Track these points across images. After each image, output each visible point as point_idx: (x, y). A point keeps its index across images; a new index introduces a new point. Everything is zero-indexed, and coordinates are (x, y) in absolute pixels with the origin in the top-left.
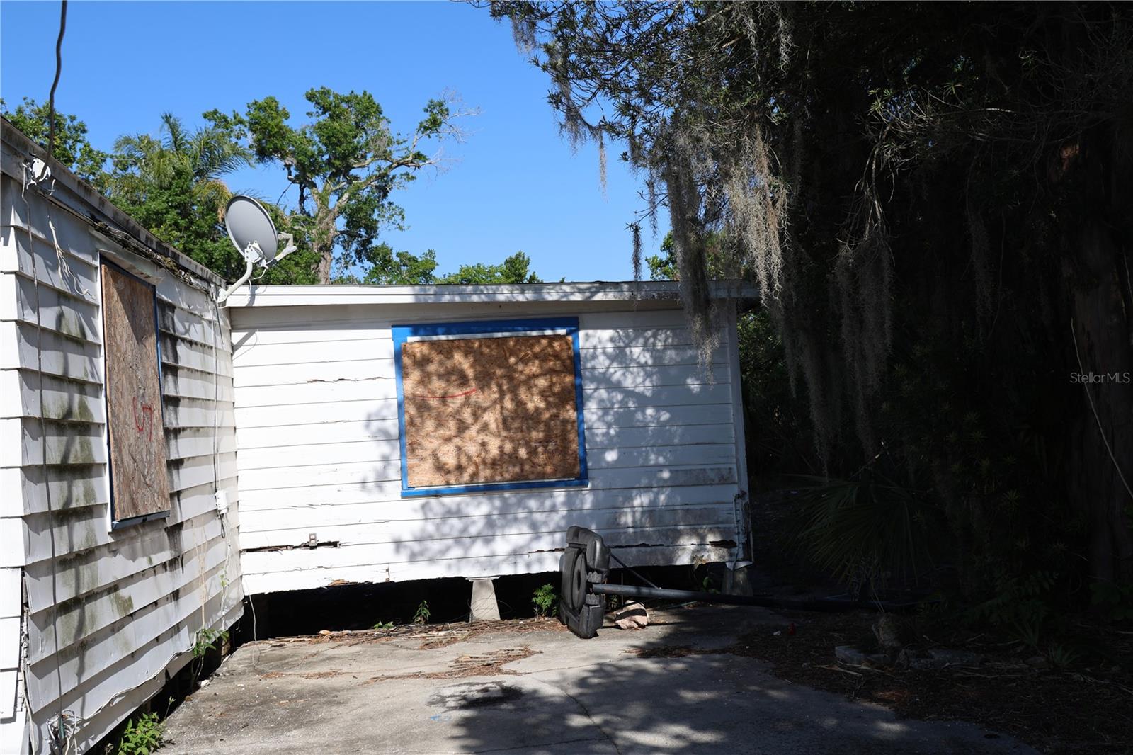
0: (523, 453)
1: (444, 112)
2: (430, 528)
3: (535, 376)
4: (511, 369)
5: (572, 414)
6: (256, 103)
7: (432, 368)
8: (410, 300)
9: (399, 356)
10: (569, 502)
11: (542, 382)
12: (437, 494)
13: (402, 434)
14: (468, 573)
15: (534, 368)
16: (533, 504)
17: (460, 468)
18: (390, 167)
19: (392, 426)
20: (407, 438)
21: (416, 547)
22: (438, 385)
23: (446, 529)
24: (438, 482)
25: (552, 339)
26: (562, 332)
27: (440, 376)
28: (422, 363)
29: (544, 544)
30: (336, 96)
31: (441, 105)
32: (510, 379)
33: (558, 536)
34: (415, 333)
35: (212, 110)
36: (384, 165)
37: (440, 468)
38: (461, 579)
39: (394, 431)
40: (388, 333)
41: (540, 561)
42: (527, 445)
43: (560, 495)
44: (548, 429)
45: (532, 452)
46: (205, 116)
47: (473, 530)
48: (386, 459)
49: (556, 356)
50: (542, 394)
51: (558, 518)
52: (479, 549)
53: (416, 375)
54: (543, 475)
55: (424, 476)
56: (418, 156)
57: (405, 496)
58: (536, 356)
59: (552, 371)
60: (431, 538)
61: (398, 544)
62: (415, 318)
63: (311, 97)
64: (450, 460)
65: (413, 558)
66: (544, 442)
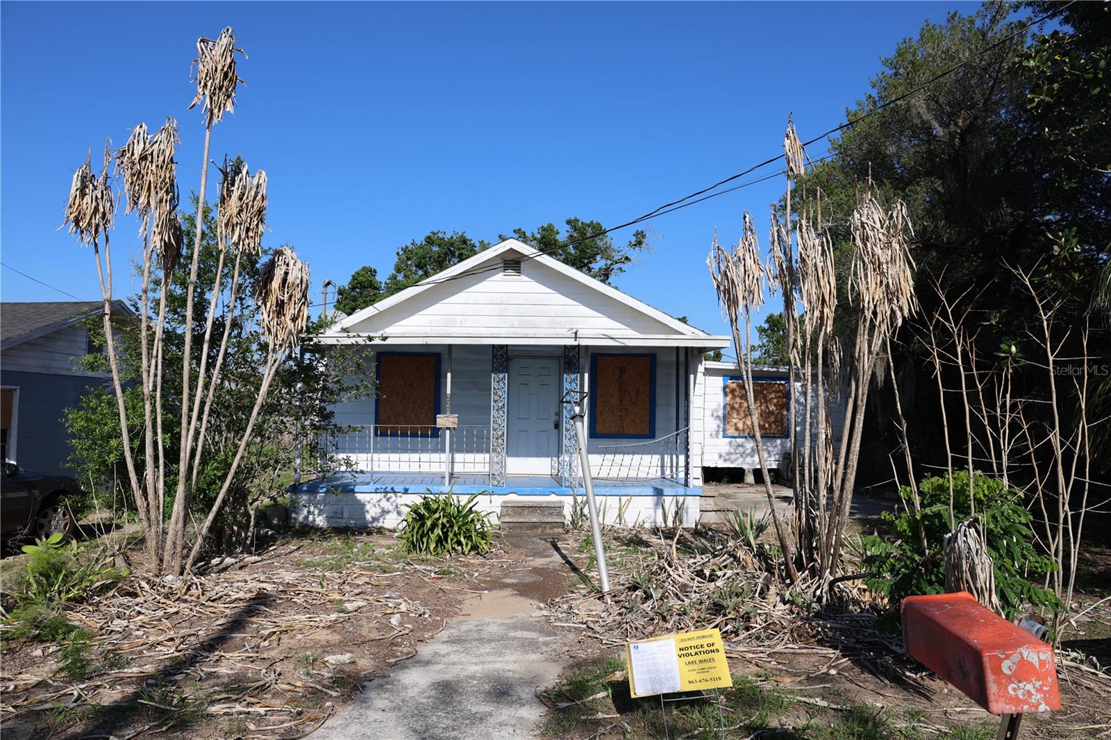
0: (767, 425)
1: (644, 237)
2: (732, 451)
3: (773, 398)
4: (765, 395)
5: (785, 413)
6: (542, 227)
7: (736, 394)
8: (733, 368)
9: (725, 388)
10: (782, 443)
11: (775, 401)
12: (735, 437)
13: (724, 417)
14: (745, 467)
15: (773, 395)
16: (769, 444)
17: (744, 431)
18: (612, 264)
19: (721, 413)
20: (726, 419)
21: (727, 457)
22: (738, 400)
23: (737, 451)
24: (736, 434)
25: (781, 384)
26: (783, 382)
27: (739, 396)
28: (733, 391)
29: (772, 459)
30: (582, 223)
31: (642, 232)
32: (765, 398)
33: (777, 457)
34: (731, 379)
35: (518, 228)
36: (609, 262)
37: (737, 429)
38: (741, 468)
39: (722, 416)
40: (721, 378)
41: (770, 465)
42: (768, 422)
43: (779, 441)
44: (776, 418)
45: (770, 425)
46: (514, 231)
47: (747, 452)
48: (718, 426)
49: (780, 391)
50: (775, 405)
51: (776, 450)
52: (749, 459)
53: (730, 396)
54: (774, 434)
55: (731, 431)
56: (627, 258)
57: (723, 437)
58: (774, 391)
59: (779, 397)
60: (732, 453)
61: (720, 456)
62: (731, 374)
63: (569, 222)
64: (740, 425)
65: (725, 460)
66: (774, 422)
